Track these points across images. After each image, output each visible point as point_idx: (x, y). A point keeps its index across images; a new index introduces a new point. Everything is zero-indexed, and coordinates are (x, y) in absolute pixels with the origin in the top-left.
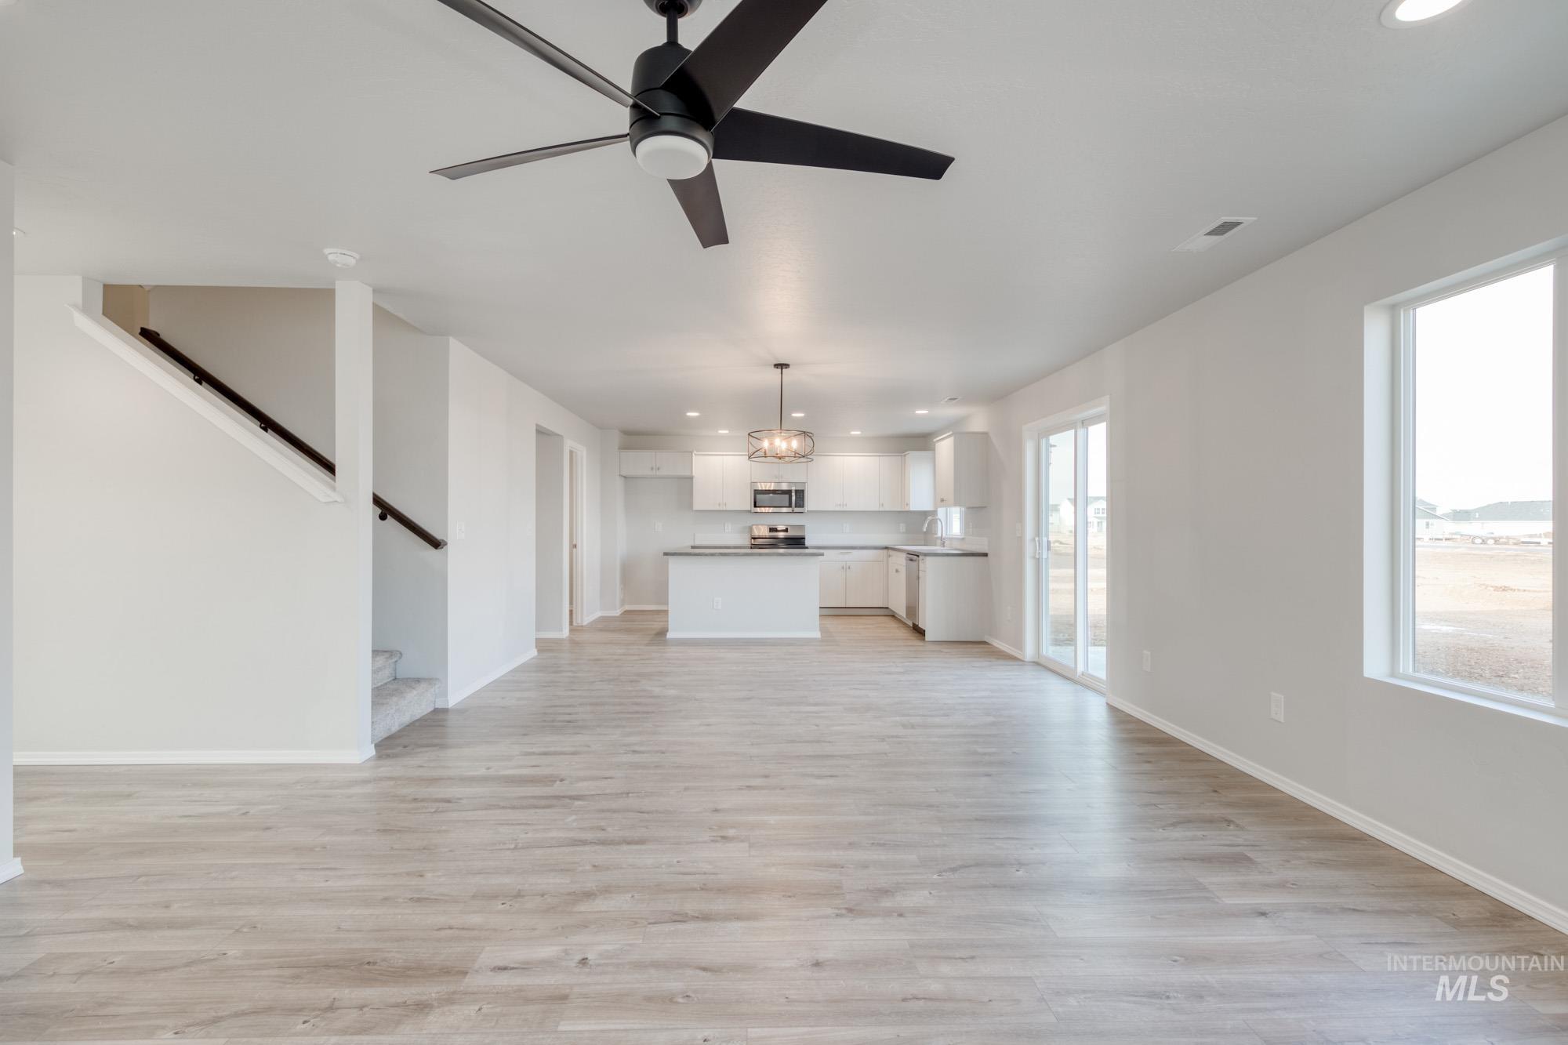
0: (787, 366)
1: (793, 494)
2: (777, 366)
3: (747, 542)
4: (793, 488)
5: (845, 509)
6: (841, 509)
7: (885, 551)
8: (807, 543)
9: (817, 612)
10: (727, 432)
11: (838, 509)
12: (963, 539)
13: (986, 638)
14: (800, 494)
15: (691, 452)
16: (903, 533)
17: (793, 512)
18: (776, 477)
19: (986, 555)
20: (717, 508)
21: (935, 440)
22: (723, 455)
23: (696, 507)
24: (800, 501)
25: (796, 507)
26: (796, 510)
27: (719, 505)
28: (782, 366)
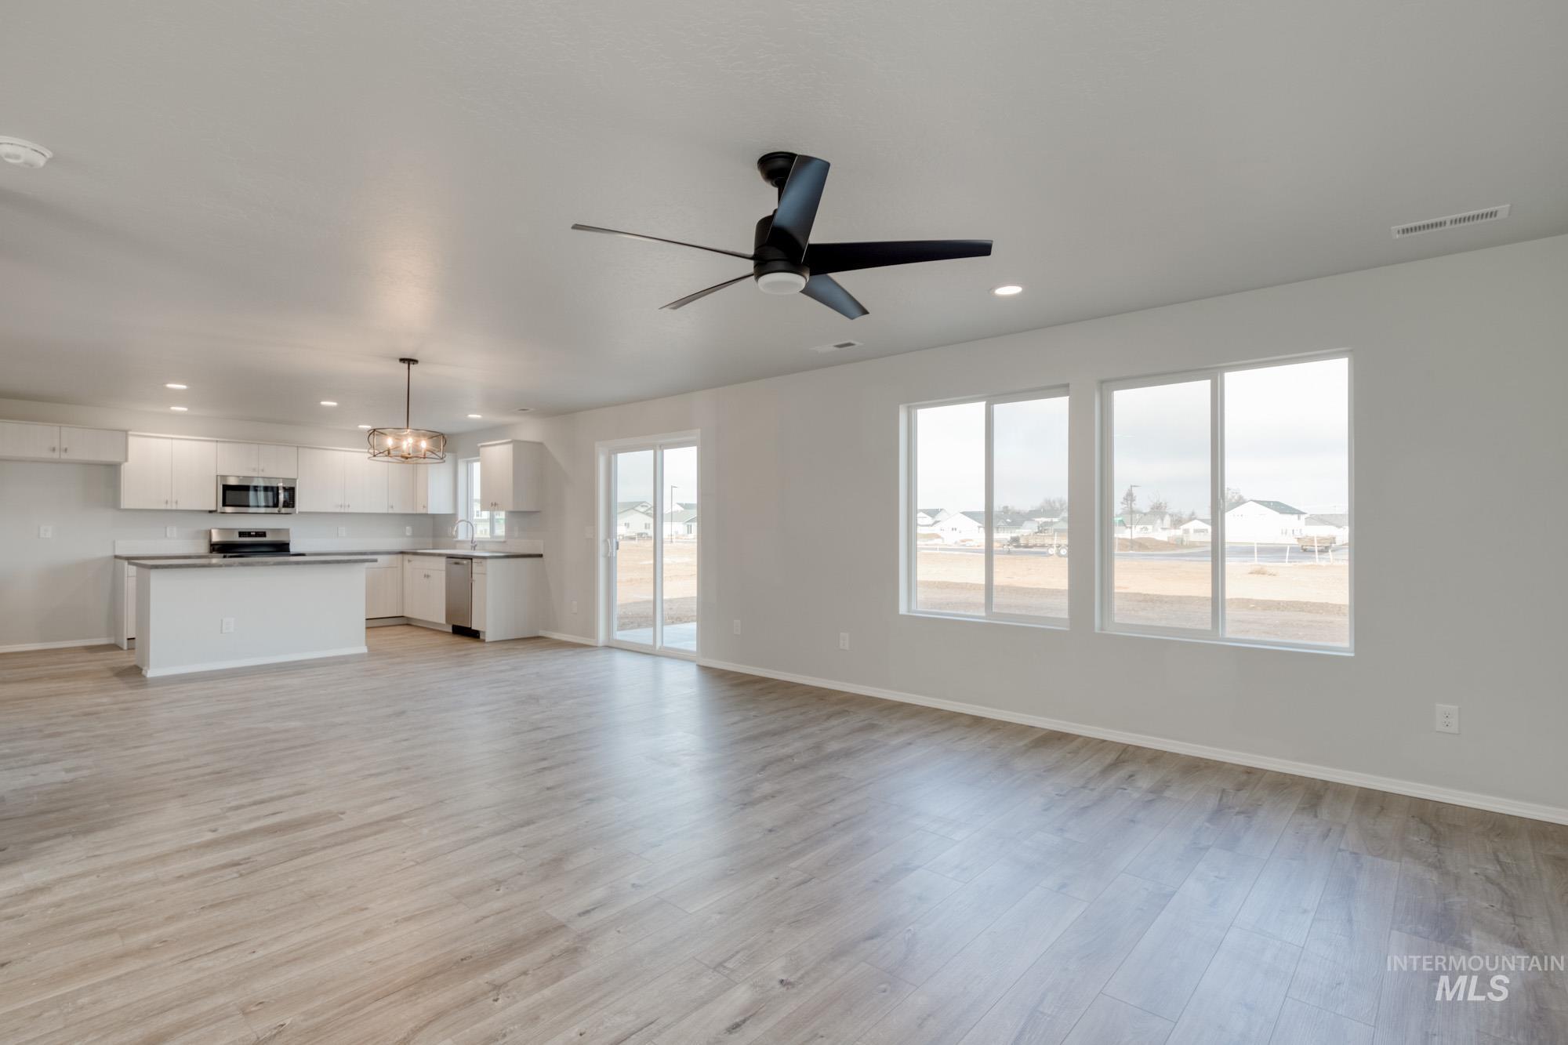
0: (415, 361)
1: (281, 492)
2: (403, 360)
3: (203, 548)
4: (281, 485)
5: (346, 511)
6: (342, 511)
7: (400, 556)
8: (293, 549)
9: (363, 624)
10: (185, 409)
11: (338, 510)
12: (505, 542)
13: (541, 633)
14: (291, 491)
15: (126, 432)
16: (408, 537)
17: (279, 513)
18: (254, 470)
19: (541, 556)
20: (163, 507)
21: (479, 445)
22: (172, 438)
23: (127, 502)
24: (290, 503)
25: (284, 506)
26: (284, 510)
27: (167, 502)
28: (409, 361)
